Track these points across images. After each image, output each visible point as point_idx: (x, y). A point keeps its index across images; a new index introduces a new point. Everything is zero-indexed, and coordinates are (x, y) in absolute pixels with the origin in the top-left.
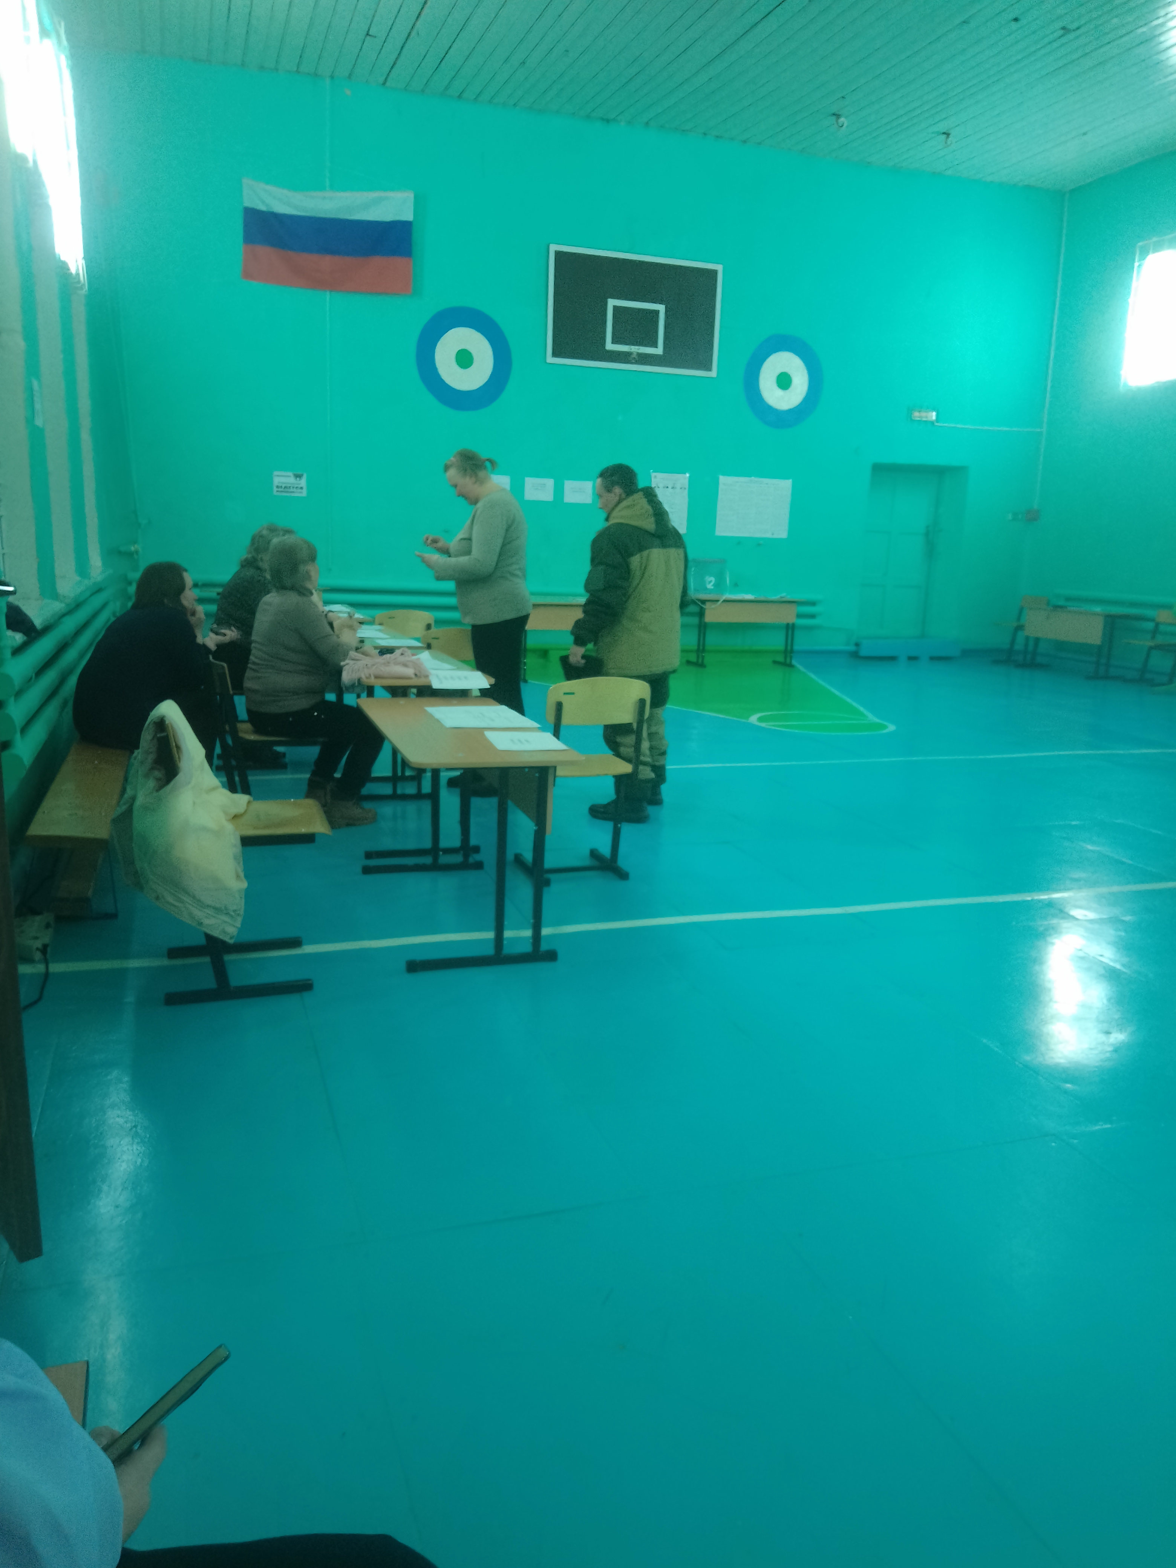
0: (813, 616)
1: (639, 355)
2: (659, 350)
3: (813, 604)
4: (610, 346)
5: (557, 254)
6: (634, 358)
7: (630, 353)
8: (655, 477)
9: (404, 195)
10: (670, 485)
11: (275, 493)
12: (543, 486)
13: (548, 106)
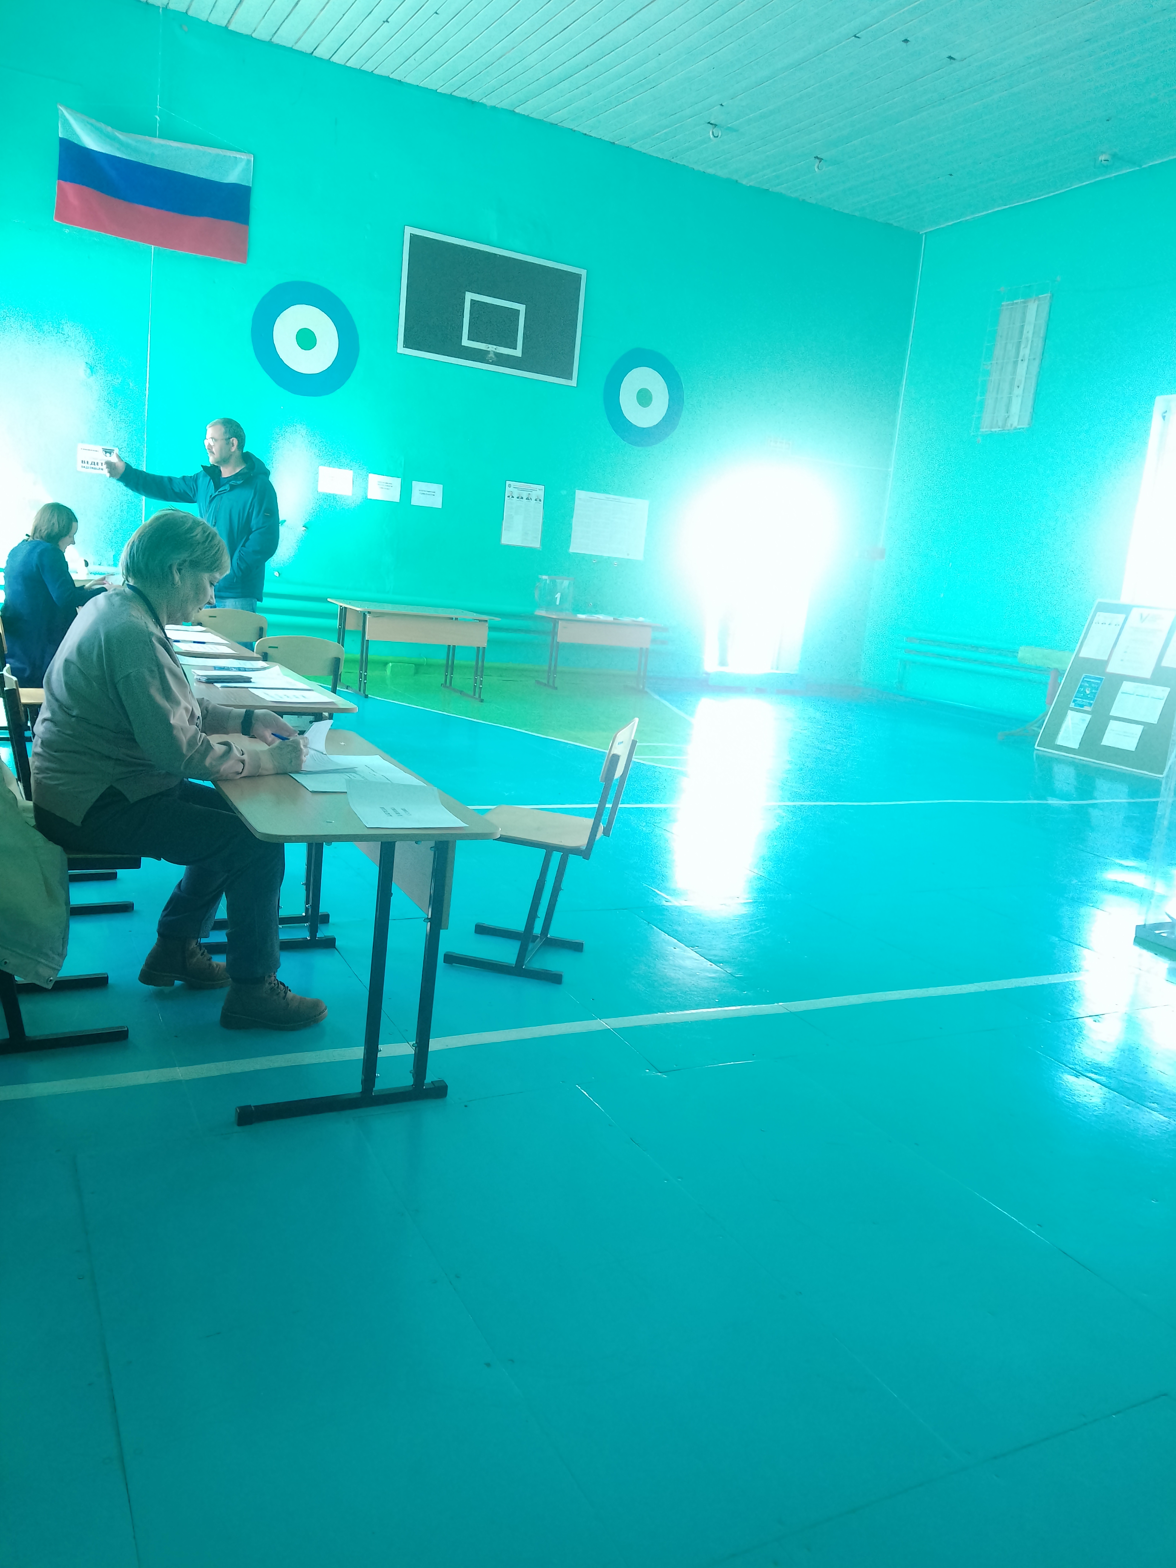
0: (665, 642)
1: (496, 354)
2: (518, 353)
3: (666, 629)
4: (465, 342)
5: (413, 237)
6: (491, 358)
7: (488, 352)
8: (510, 486)
9: (244, 157)
10: (525, 496)
11: (80, 469)
12: (389, 485)
13: (408, 80)
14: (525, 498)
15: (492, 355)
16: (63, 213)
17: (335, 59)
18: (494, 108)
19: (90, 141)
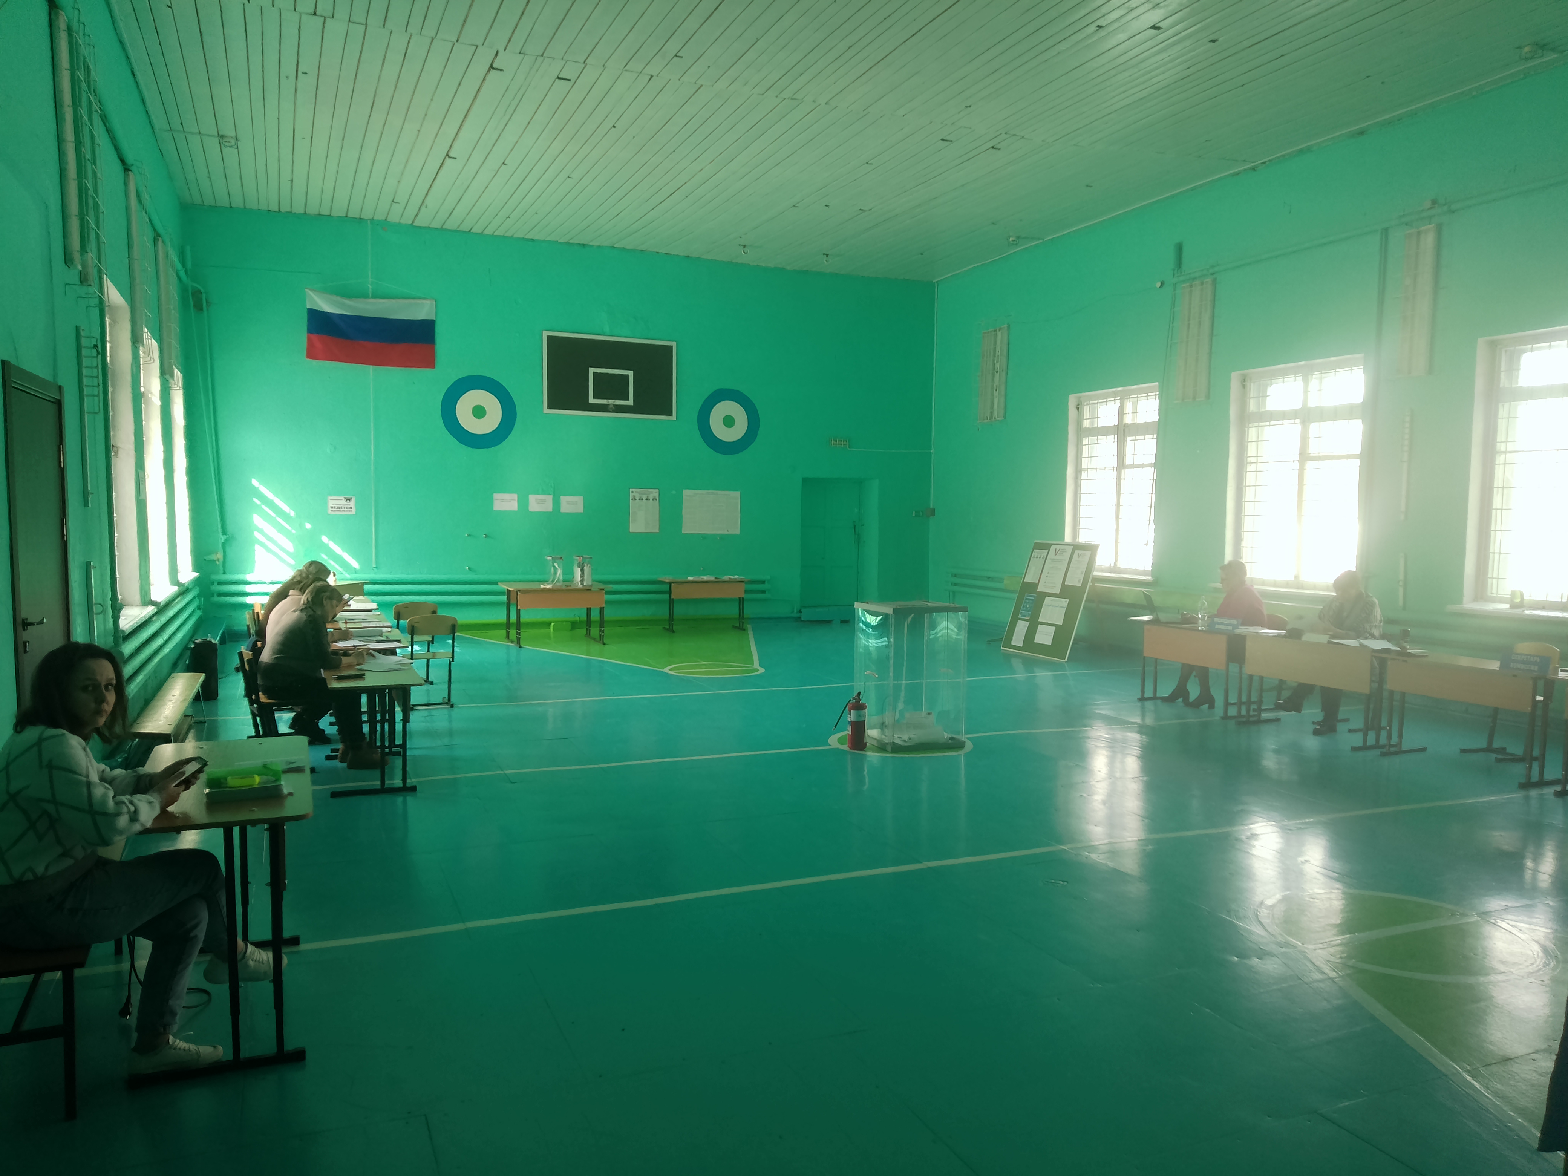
0: (763, 592)
1: (615, 406)
2: (630, 402)
3: (763, 582)
4: (591, 400)
5: (549, 337)
6: (611, 408)
7: (608, 405)
8: (632, 492)
9: (428, 302)
10: (644, 497)
11: (330, 512)
12: (543, 501)
13: (536, 238)
14: (644, 499)
15: (612, 406)
16: (312, 354)
17: (486, 232)
18: (599, 247)
19: (327, 307)
